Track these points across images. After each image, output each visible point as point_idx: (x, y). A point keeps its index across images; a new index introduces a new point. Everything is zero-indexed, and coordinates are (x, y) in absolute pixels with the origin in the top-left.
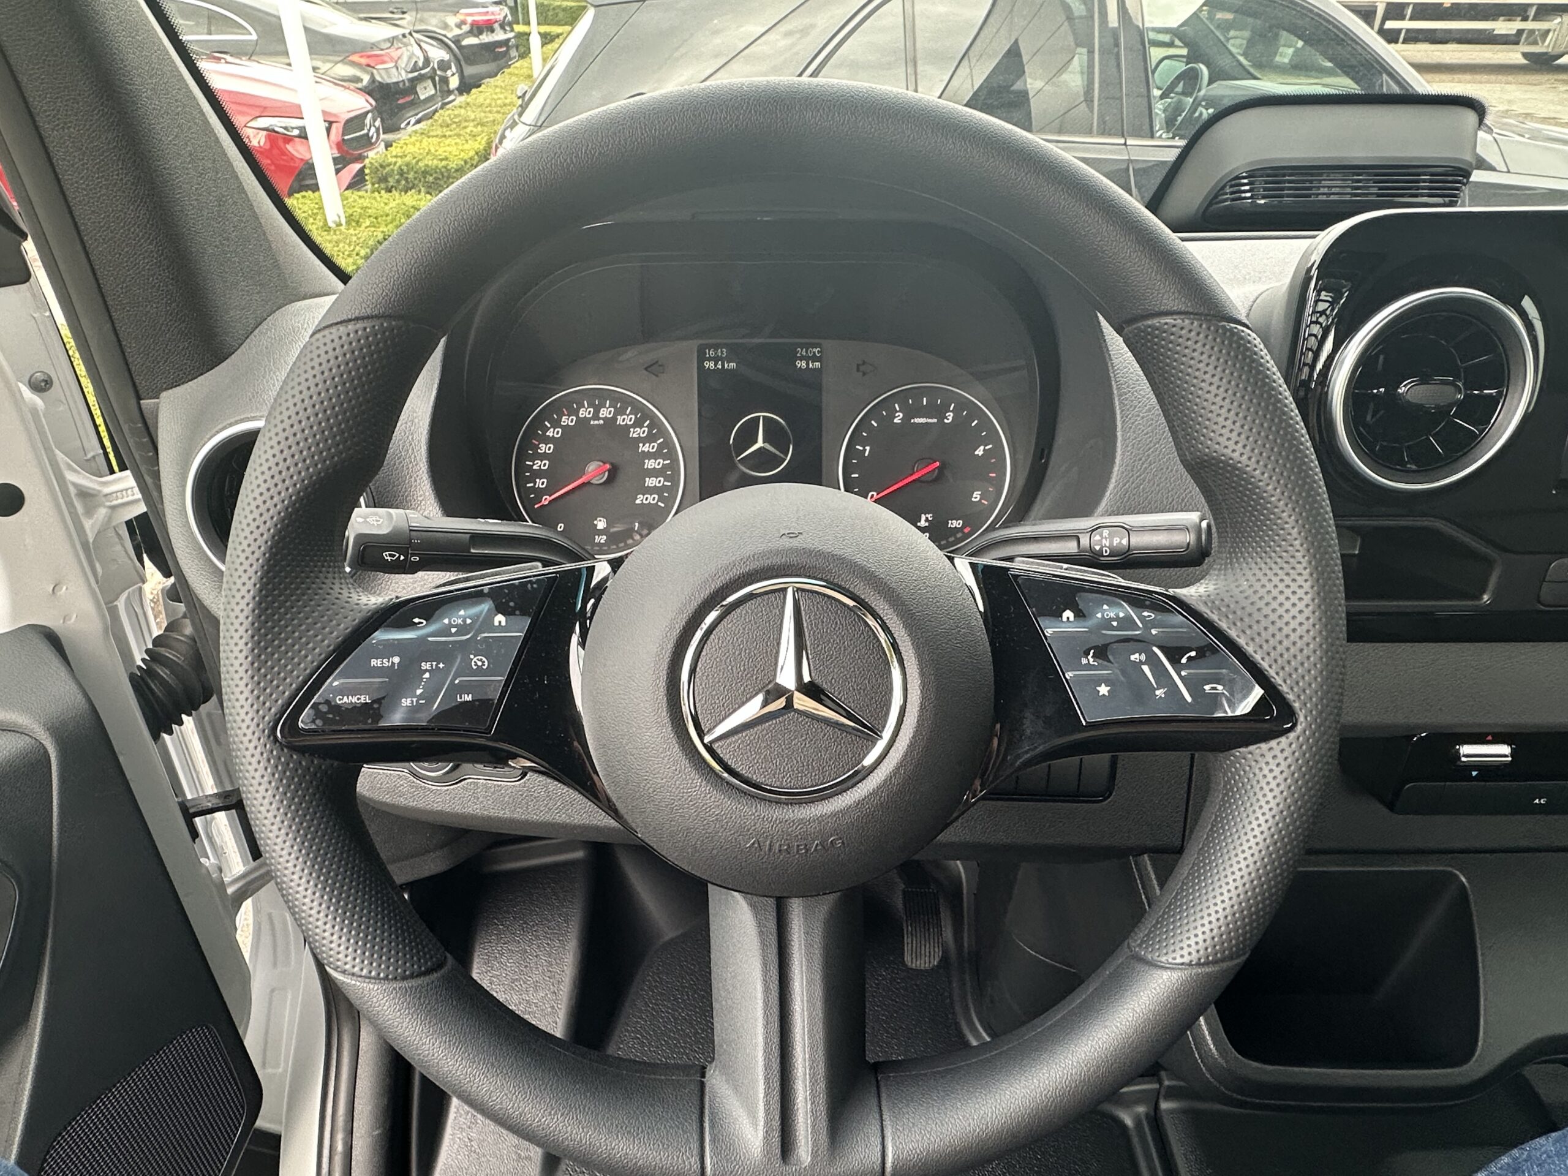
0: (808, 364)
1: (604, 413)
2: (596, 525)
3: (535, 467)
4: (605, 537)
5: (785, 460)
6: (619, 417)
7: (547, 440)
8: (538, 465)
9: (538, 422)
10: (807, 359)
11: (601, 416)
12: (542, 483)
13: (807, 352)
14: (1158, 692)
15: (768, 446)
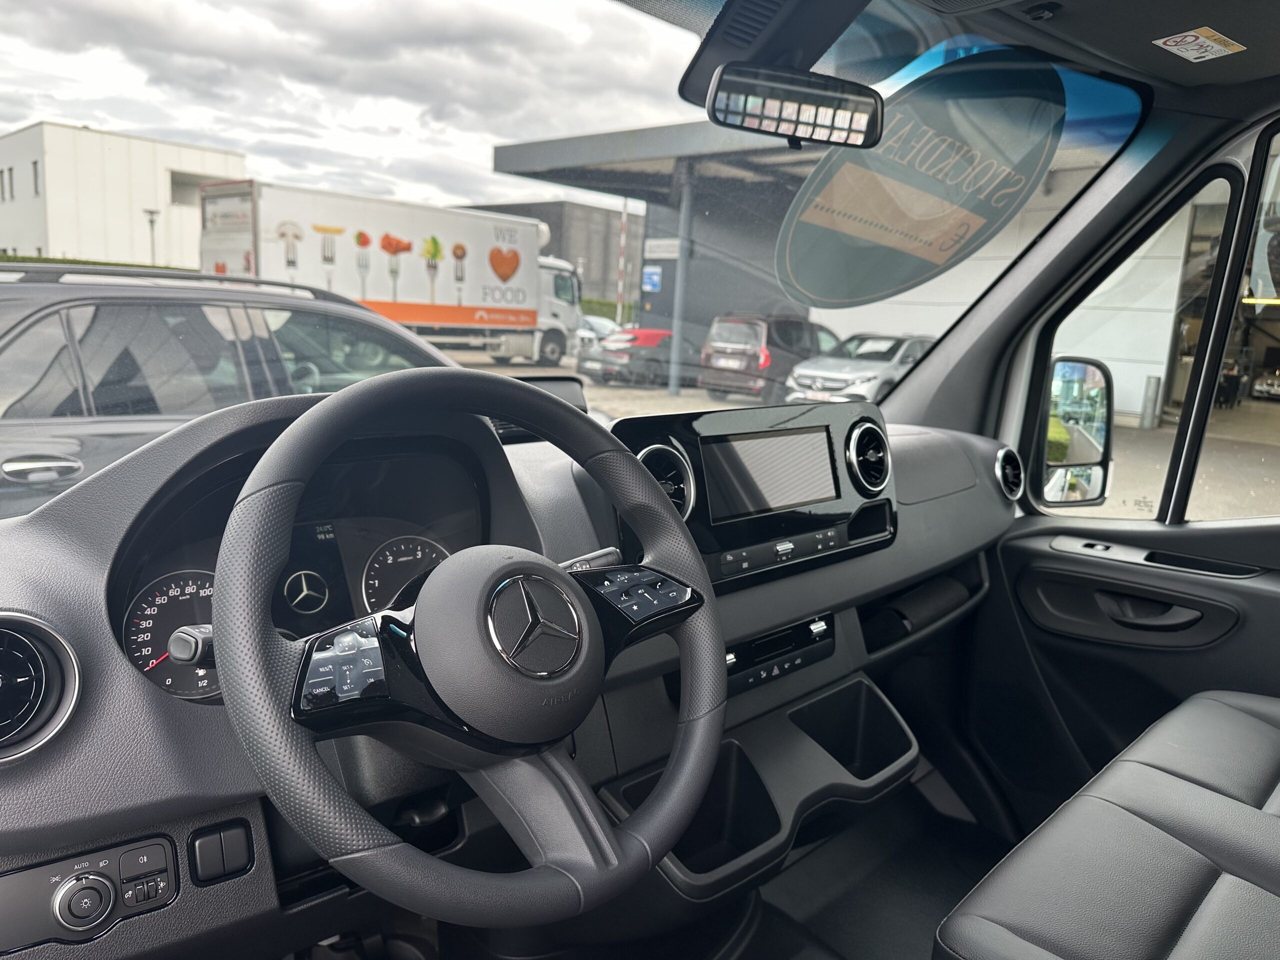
0: (325, 536)
1: (189, 590)
2: (198, 673)
3: (139, 640)
4: (206, 681)
5: (324, 600)
6: (201, 591)
7: (147, 617)
8: (142, 638)
9: (138, 607)
10: (324, 533)
11: (186, 592)
12: (146, 651)
13: (323, 529)
14: (655, 602)
15: (312, 593)
